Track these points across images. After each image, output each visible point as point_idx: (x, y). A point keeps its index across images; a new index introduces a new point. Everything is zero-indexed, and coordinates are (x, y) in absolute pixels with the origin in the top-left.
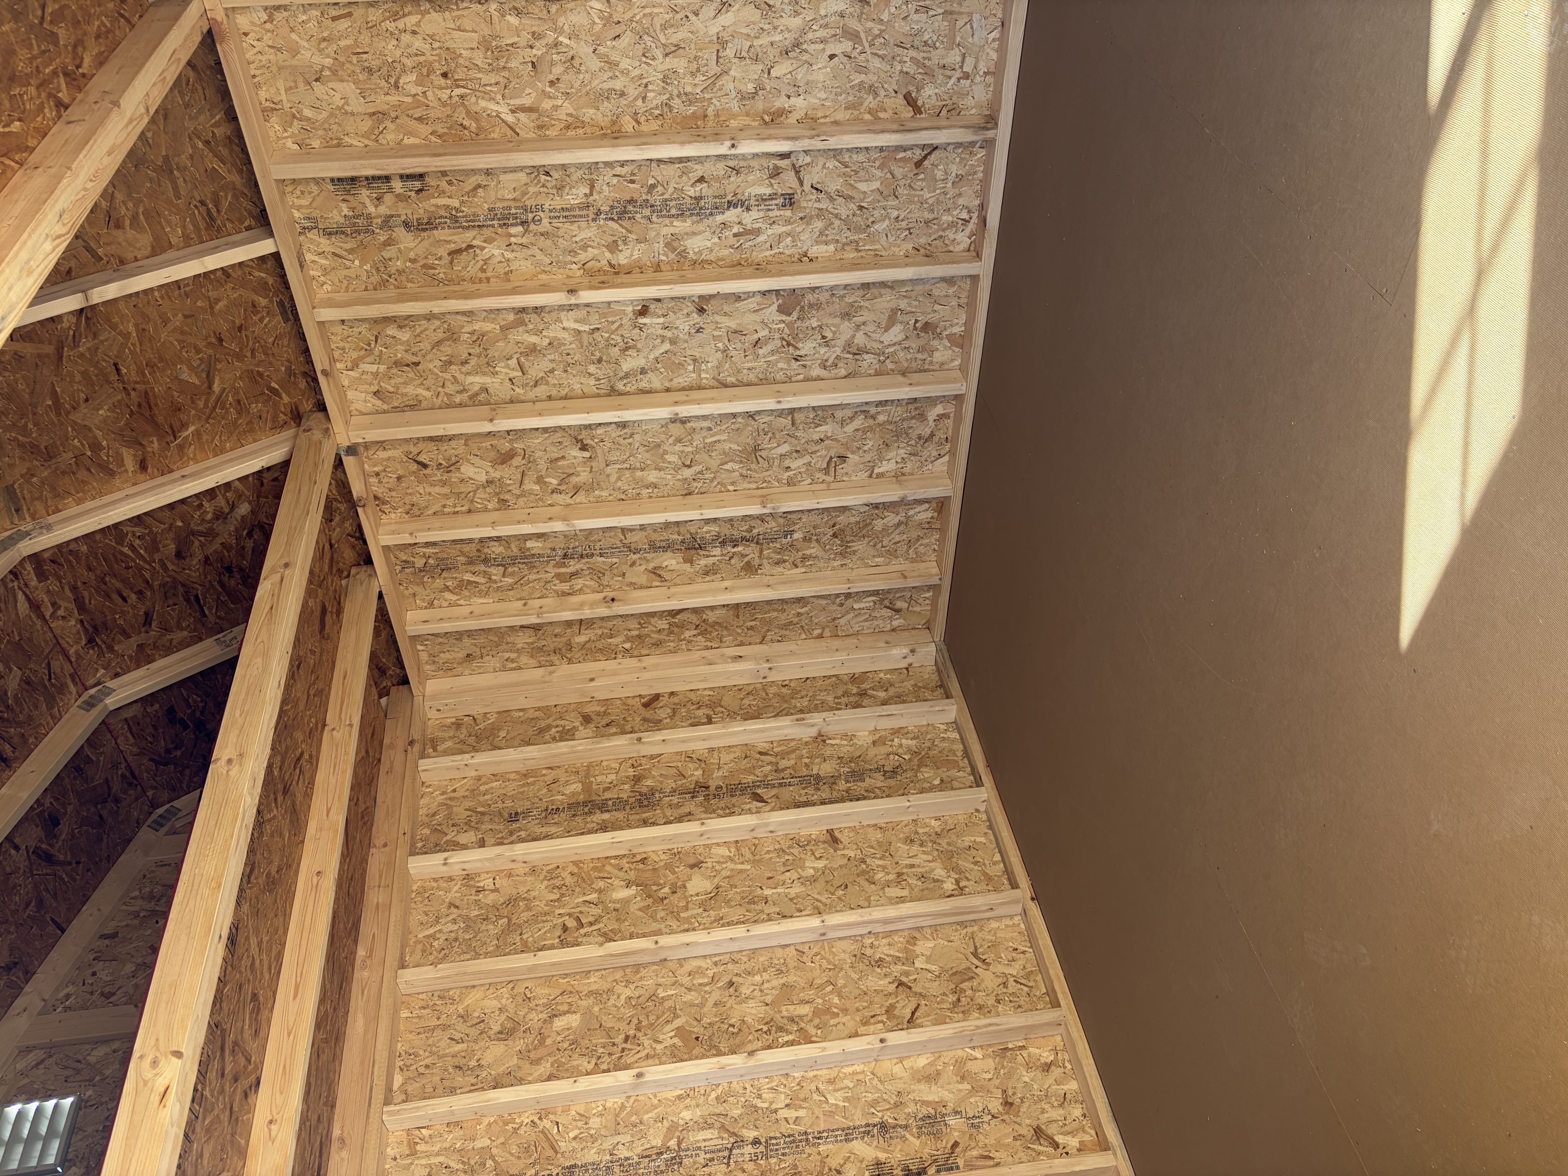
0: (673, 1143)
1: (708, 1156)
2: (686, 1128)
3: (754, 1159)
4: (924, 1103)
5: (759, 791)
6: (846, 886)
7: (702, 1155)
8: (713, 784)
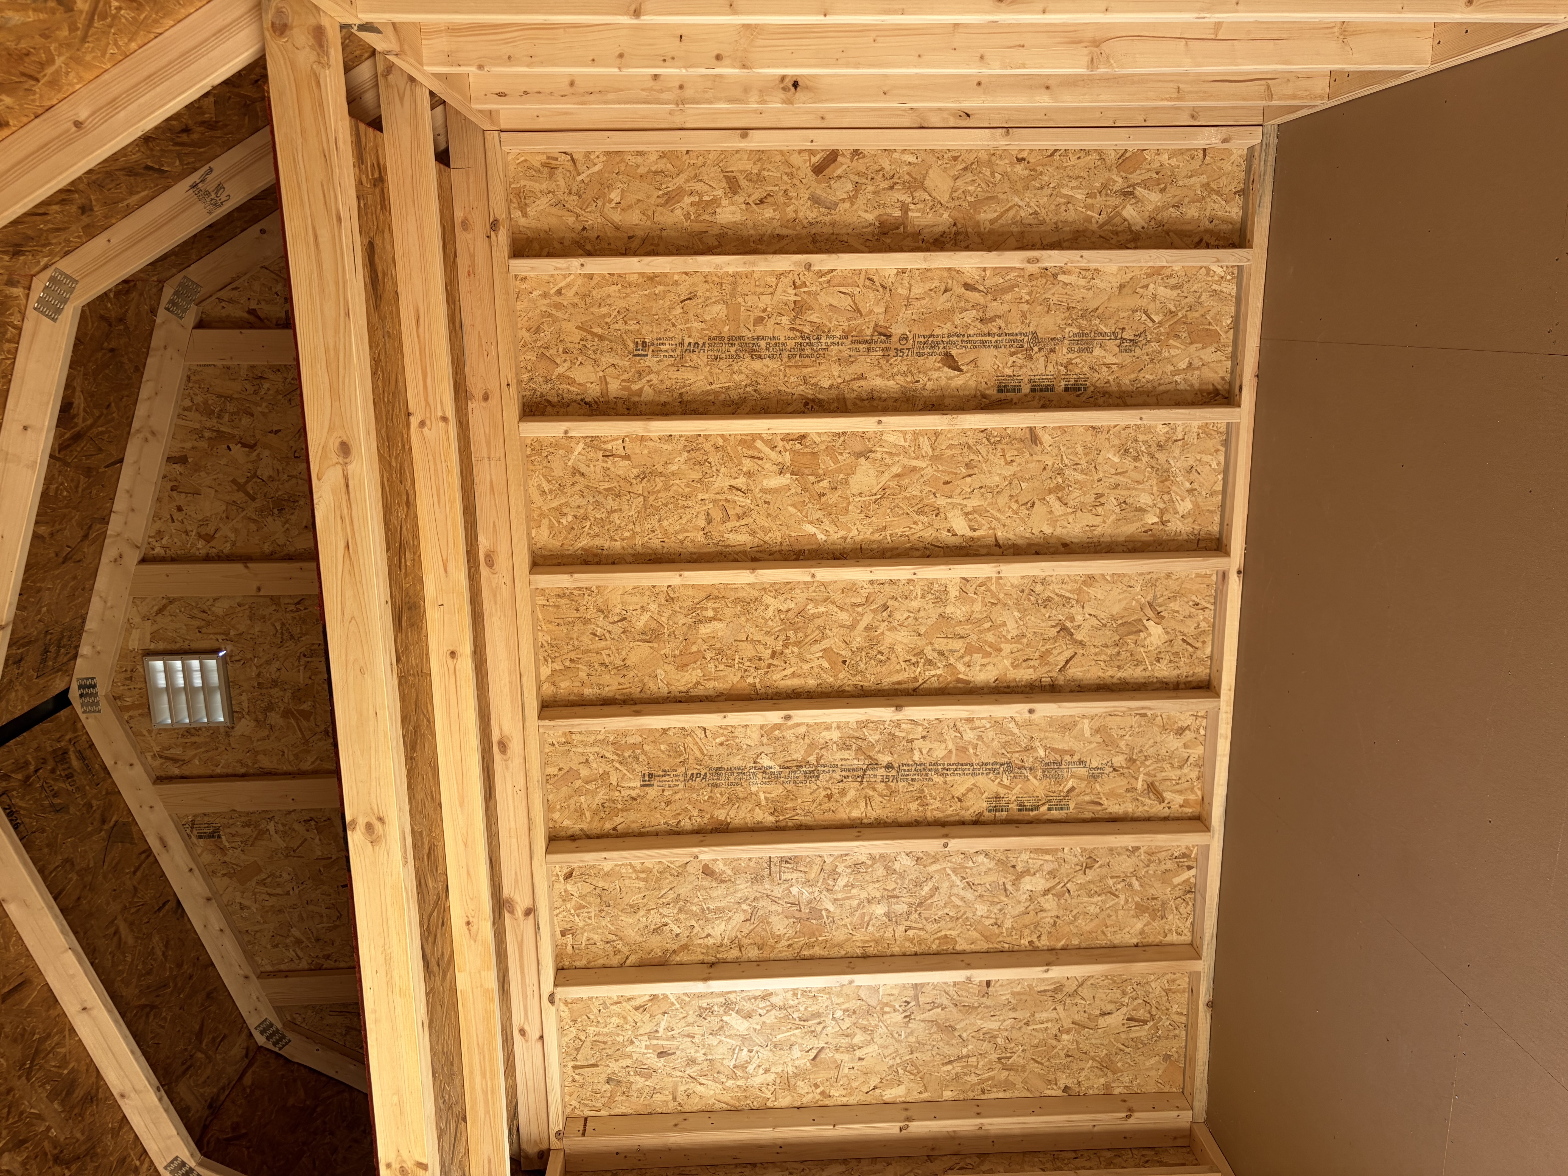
0: (812, 759)
1: (843, 773)
2: (825, 746)
3: (885, 780)
4: (1053, 750)
5: (954, 352)
6: (1033, 506)
7: (839, 772)
8: (897, 330)
